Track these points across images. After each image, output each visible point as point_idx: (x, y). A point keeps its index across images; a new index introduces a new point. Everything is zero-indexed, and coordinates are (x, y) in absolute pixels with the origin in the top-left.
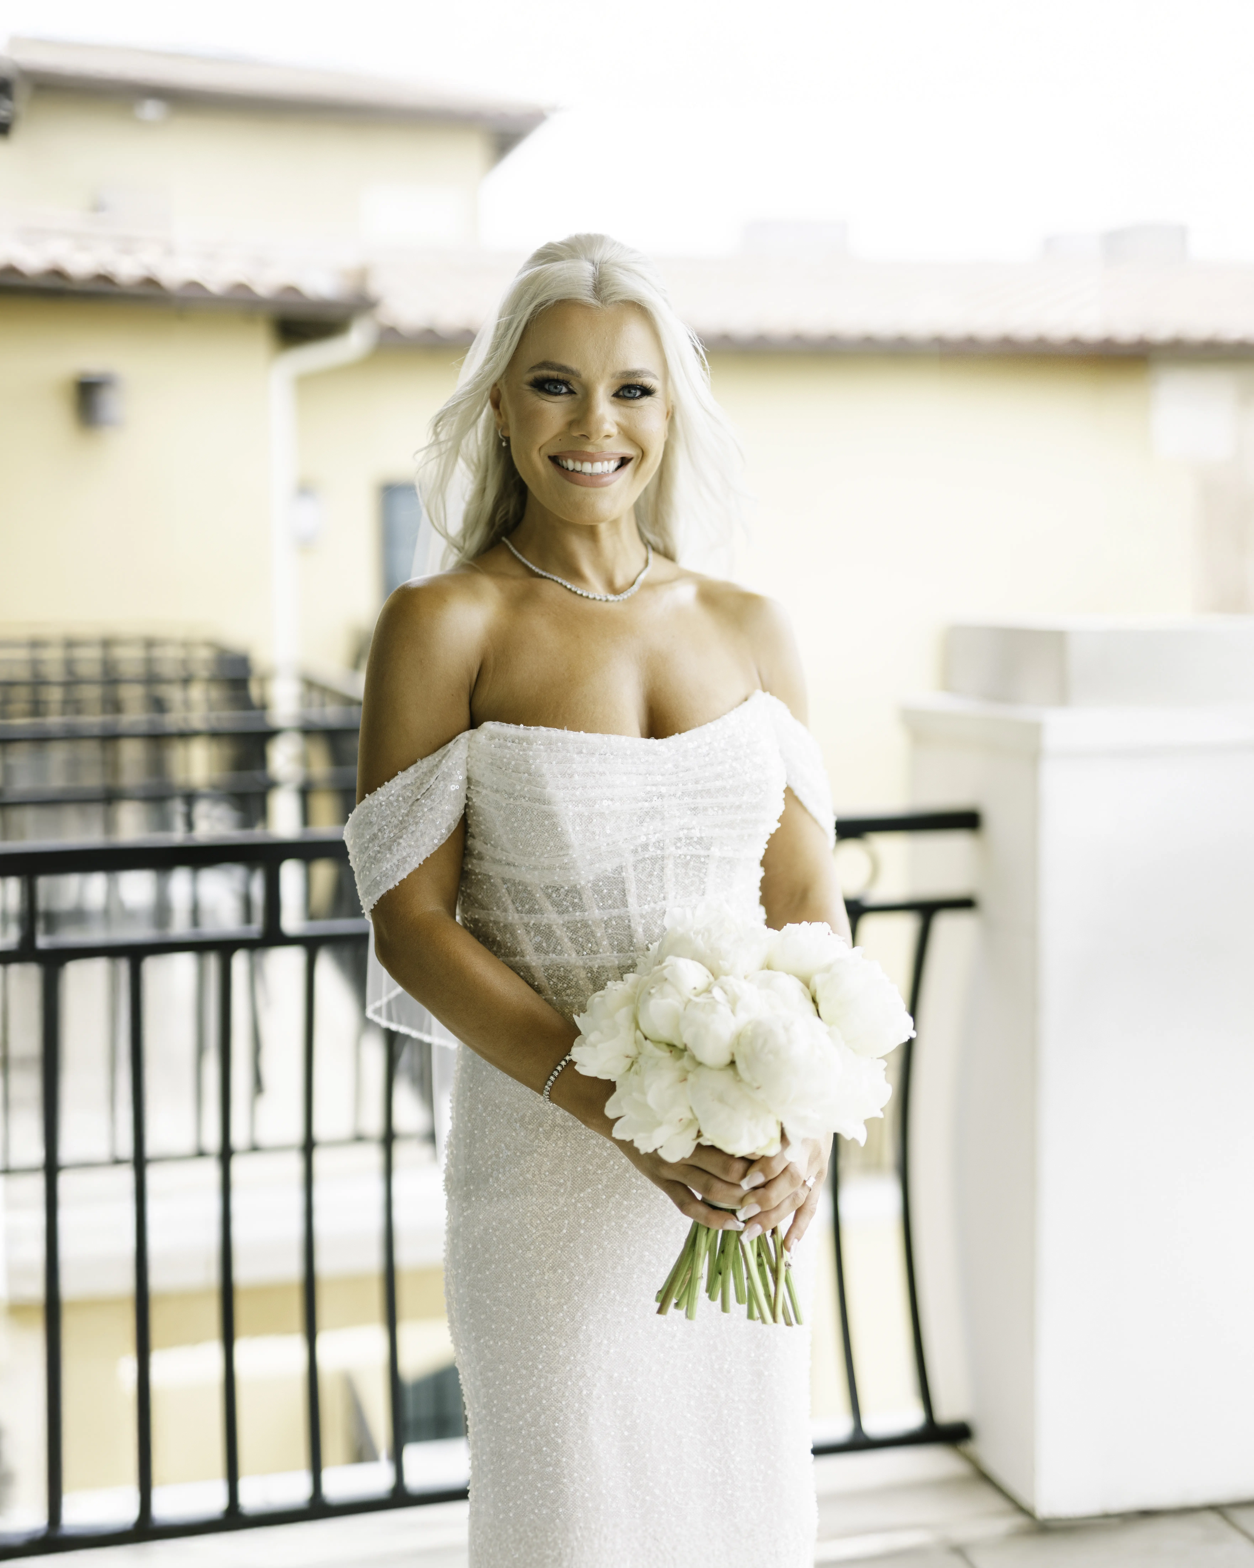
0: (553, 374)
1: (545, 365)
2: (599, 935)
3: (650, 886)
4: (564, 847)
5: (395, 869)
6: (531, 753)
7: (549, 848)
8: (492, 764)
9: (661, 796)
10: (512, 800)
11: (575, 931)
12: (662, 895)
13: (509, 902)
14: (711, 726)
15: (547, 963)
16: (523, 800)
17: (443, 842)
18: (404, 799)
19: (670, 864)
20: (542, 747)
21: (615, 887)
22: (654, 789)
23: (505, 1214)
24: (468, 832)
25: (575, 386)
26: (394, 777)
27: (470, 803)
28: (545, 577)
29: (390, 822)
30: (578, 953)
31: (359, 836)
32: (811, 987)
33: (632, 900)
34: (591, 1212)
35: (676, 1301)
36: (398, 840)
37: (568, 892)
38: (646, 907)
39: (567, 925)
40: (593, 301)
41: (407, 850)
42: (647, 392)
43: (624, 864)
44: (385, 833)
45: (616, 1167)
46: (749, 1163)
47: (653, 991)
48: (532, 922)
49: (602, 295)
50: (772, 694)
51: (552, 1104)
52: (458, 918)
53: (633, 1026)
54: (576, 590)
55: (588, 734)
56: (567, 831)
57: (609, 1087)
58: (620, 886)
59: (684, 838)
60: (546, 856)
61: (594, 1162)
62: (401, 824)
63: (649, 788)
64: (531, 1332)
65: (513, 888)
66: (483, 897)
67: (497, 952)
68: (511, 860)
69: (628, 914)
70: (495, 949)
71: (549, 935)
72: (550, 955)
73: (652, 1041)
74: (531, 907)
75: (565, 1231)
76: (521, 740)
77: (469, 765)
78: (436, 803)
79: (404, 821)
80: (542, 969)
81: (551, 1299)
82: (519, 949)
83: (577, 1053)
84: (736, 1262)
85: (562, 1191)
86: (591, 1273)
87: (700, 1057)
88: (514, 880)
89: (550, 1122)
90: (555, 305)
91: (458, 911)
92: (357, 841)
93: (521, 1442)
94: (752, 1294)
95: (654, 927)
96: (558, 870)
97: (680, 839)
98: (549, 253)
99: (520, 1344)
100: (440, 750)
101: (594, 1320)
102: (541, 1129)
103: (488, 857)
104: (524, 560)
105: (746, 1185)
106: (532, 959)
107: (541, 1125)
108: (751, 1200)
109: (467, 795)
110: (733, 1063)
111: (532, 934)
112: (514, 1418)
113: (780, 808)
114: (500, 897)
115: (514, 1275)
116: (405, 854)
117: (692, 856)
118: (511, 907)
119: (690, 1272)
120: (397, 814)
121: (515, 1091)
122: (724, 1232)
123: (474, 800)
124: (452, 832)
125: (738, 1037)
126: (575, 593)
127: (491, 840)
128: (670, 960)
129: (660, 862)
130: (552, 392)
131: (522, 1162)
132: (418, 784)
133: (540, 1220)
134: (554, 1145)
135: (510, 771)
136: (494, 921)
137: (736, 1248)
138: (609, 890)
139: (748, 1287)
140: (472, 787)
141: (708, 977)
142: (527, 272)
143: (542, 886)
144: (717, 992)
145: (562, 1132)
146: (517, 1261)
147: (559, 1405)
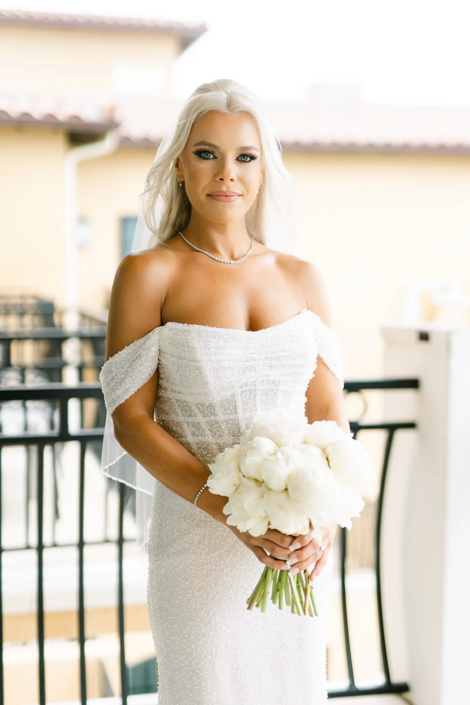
0: (206, 148)
1: (202, 143)
2: (223, 428)
3: (249, 404)
4: (205, 384)
5: (123, 394)
6: (190, 337)
7: (198, 384)
8: (171, 343)
9: (254, 360)
10: (180, 360)
11: (211, 426)
12: (255, 409)
13: (179, 411)
14: (280, 326)
15: (197, 441)
16: (186, 360)
17: (147, 381)
18: (128, 360)
19: (259, 394)
20: (195, 335)
21: (231, 404)
22: (251, 356)
23: (176, 563)
24: (160, 377)
25: (217, 155)
26: (123, 349)
27: (160, 363)
28: (200, 252)
29: (121, 371)
30: (213, 437)
31: (106, 378)
32: (326, 452)
33: (239, 411)
34: (218, 563)
35: (256, 604)
36: (125, 380)
37: (208, 406)
38: (247, 414)
39: (207, 423)
40: (227, 111)
41: (129, 385)
42: (253, 158)
43: (236, 393)
44: (118, 376)
45: (231, 542)
46: (294, 538)
47: (248, 453)
48: (191, 421)
49: (231, 108)
50: (312, 311)
51: (199, 508)
52: (155, 420)
53: (238, 470)
54: (215, 258)
55: (219, 329)
56: (207, 376)
57: (225, 500)
58: (234, 404)
59: (266, 380)
60: (196, 388)
61: (220, 539)
62: (126, 372)
63: (248, 355)
64: (188, 621)
65: (181, 405)
66: (167, 409)
67: (173, 436)
68: (180, 390)
69: (238, 418)
70: (172, 434)
71: (199, 427)
72: (199, 437)
73: (247, 478)
74: (190, 413)
75: (205, 572)
76: (185, 331)
77: (160, 343)
78: (143, 362)
79: (128, 371)
80: (195, 444)
81: (198, 605)
82: (184, 434)
83: (210, 483)
84: (286, 585)
85: (204, 552)
86: (218, 593)
87: (270, 486)
88: (182, 401)
89: (198, 519)
90: (207, 113)
91: (155, 416)
92: (105, 380)
93: (182, 674)
94: (294, 601)
95: (250, 425)
96: (203, 395)
97: (264, 381)
98: (205, 88)
99: (182, 626)
100: (146, 336)
101: (219, 615)
102: (194, 522)
103: (169, 389)
104: (189, 243)
105: (292, 549)
106: (190, 439)
107: (194, 520)
108: (294, 556)
109: (159, 359)
110: (286, 489)
111: (191, 427)
112: (180, 663)
113: (314, 366)
114: (175, 409)
115: (180, 593)
116: (128, 387)
117: (270, 390)
118: (180, 414)
119: (263, 590)
120: (124, 367)
121: (181, 503)
122: (281, 571)
123: (162, 361)
124: (151, 376)
125: (289, 477)
126: (215, 259)
127: (171, 380)
128: (256, 438)
129: (254, 392)
130: (205, 158)
131: (184, 538)
132: (135, 352)
133: (193, 567)
134: (200, 530)
135: (180, 346)
136: (172, 421)
137: (286, 579)
138: (228, 406)
139: (292, 598)
140: (161, 354)
141: (275, 447)
142: (194, 97)
143: (195, 403)
144: (279, 455)
145: (204, 524)
146: (181, 586)
147: (201, 656)
